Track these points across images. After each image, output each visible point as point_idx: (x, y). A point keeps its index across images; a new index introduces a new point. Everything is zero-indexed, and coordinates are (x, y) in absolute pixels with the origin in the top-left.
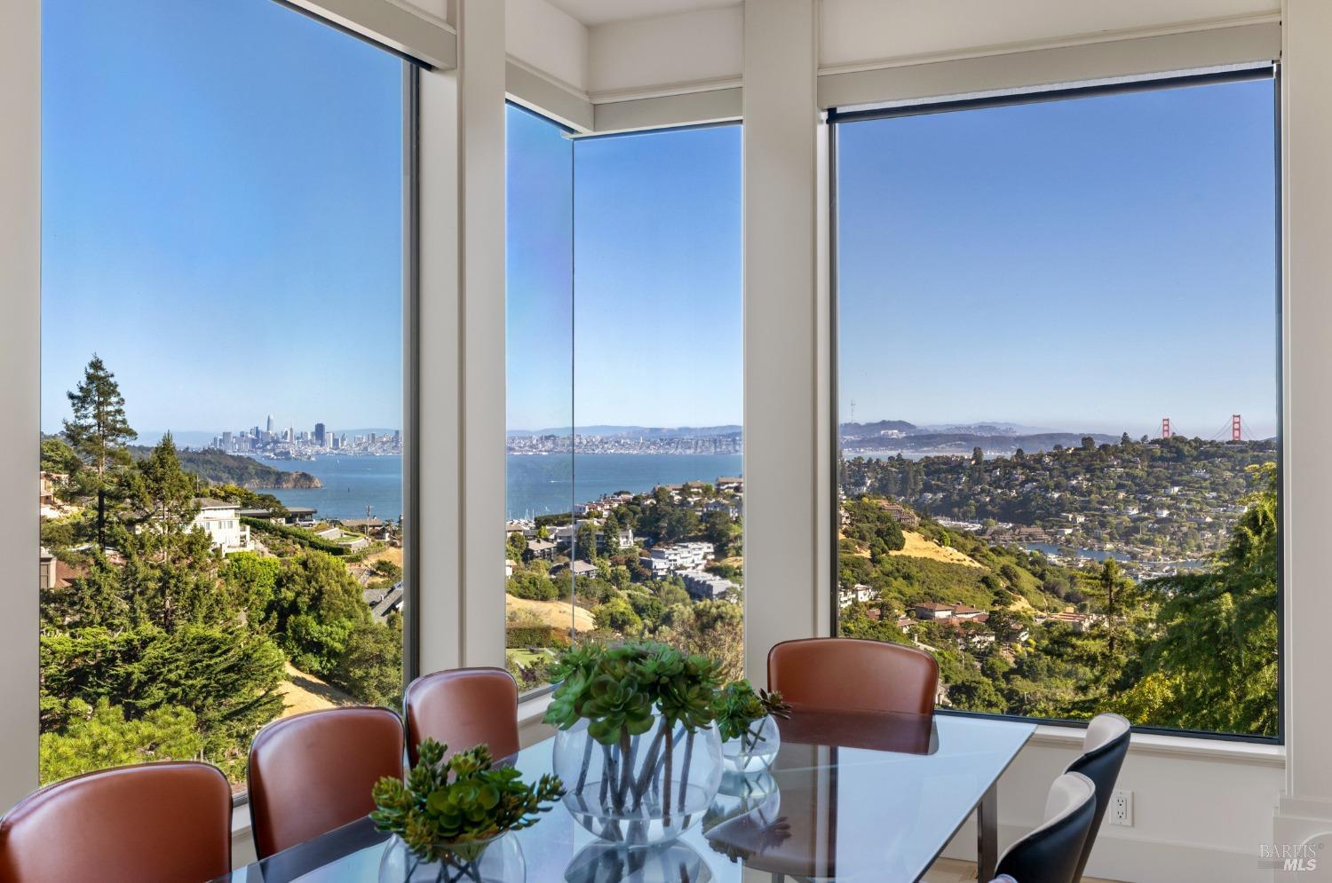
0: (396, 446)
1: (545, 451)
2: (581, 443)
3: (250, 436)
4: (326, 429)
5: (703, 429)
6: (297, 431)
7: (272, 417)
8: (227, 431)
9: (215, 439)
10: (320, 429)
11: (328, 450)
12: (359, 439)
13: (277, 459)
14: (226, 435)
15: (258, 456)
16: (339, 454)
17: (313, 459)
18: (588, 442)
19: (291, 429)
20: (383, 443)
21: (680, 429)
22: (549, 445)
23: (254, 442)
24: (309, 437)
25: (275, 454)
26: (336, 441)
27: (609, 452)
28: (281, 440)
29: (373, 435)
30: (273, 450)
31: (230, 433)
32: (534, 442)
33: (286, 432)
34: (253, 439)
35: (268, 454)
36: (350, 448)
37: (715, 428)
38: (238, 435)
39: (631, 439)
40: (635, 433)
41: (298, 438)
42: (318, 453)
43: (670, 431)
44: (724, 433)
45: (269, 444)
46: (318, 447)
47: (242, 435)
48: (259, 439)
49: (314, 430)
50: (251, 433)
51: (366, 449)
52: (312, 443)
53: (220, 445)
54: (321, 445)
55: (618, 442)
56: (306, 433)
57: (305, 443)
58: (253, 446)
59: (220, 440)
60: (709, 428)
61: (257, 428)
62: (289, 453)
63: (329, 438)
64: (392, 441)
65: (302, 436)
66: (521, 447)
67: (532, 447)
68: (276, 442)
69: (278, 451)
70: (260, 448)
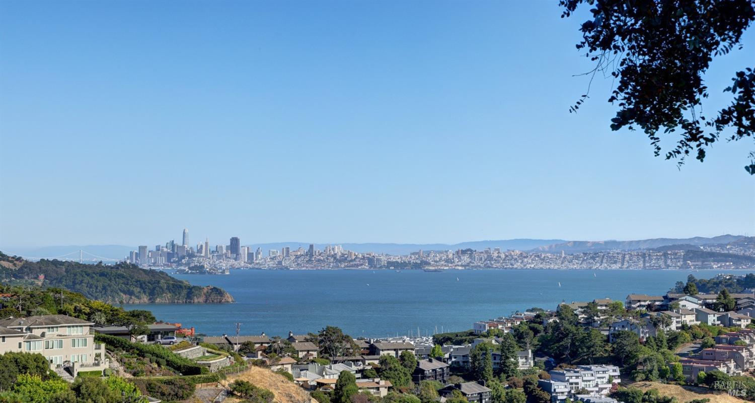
0: (310, 260)
1: (462, 266)
2: (499, 257)
3: (165, 250)
4: (241, 243)
5: (631, 243)
6: (212, 246)
7: (187, 231)
8: (144, 245)
9: (131, 253)
10: (235, 243)
11: (243, 264)
12: (273, 253)
13: (191, 273)
14: (142, 249)
15: (171, 270)
16: (253, 268)
17: (227, 273)
18: (506, 256)
19: (206, 244)
20: (297, 257)
21: (606, 243)
22: (466, 259)
23: (169, 256)
24: (224, 251)
25: (190, 268)
26: (250, 256)
27: (528, 266)
28: (196, 254)
29: (288, 249)
30: (188, 264)
31: (146, 247)
32: (451, 256)
33: (202, 246)
34: (168, 253)
35: (182, 268)
36: (265, 261)
37: (645, 241)
38: (154, 249)
39: (553, 253)
40: (558, 247)
41: (213, 252)
42: (232, 268)
43: (595, 244)
44: (655, 246)
45: (183, 257)
46: (232, 262)
47: (158, 248)
48: (174, 253)
49: (229, 244)
50: (167, 247)
51: (280, 263)
52: (226, 256)
53: (136, 259)
54: (236, 259)
55: (538, 256)
56: (221, 247)
57: (220, 257)
58: (169, 260)
59: (136, 253)
60: (639, 242)
61: (173, 241)
62: (203, 267)
63: (243, 252)
64: (307, 255)
65: (217, 251)
66: (436, 262)
67: (448, 261)
68: (191, 255)
69: (192, 265)
70: (174, 262)
